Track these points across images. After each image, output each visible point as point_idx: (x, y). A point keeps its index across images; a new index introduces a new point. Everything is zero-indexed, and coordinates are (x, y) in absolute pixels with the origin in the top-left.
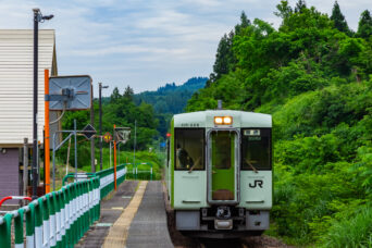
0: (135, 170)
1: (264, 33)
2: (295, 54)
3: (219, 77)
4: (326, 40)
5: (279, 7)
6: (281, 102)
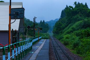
0: (44, 37)
1: (71, 9)
3: (62, 18)
4: (84, 10)
5: (74, 3)
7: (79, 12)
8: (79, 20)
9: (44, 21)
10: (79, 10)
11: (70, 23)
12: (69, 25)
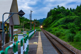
0: (38, 30)
2: (60, 13)
6: (59, 19)
7: (61, 12)
8: (61, 18)
9: (36, 19)
10: (61, 11)
11: (55, 20)
12: (55, 21)
